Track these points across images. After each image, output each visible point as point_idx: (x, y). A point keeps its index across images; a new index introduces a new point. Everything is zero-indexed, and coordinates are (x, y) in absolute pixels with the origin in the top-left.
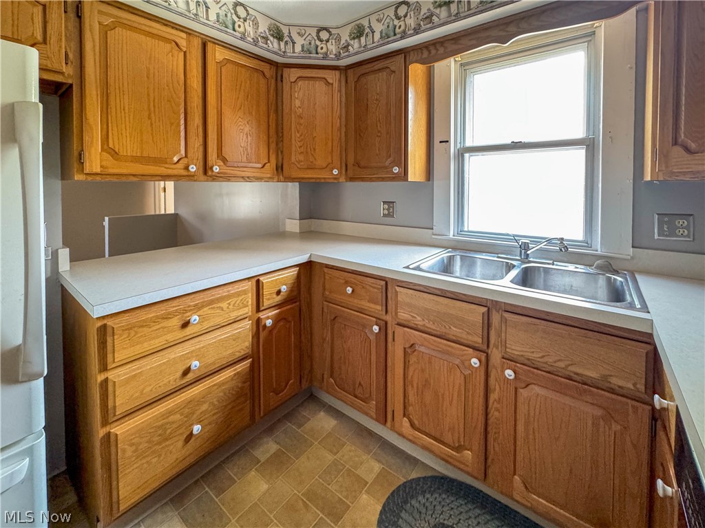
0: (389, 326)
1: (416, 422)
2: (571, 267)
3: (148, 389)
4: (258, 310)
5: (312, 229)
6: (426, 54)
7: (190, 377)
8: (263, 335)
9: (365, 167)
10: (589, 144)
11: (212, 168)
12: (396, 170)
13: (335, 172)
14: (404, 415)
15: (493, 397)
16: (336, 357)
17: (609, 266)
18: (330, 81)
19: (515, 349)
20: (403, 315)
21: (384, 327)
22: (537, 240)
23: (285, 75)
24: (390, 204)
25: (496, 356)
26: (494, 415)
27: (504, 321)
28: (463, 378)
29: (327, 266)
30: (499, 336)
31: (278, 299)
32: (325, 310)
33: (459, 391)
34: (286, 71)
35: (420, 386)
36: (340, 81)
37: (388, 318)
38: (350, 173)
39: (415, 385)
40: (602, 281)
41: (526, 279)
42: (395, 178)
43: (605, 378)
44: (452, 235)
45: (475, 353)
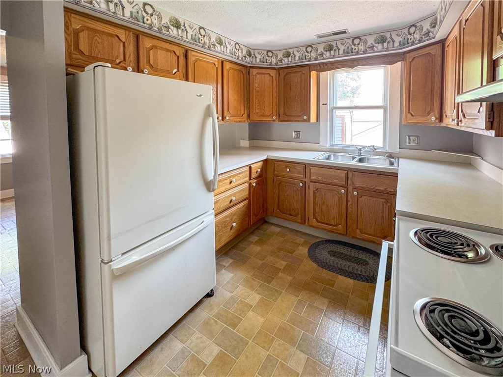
0: (307, 183)
1: (319, 219)
2: (378, 157)
3: (221, 206)
4: (250, 179)
5: (254, 145)
6: (319, 68)
7: (232, 203)
8: (252, 190)
9: (289, 116)
10: (384, 108)
11: (225, 117)
12: (305, 117)
13: (274, 118)
14: (314, 218)
15: (349, 203)
16: (281, 200)
17: (391, 156)
18: (272, 75)
19: (357, 184)
20: (313, 178)
21: (305, 183)
22: (364, 147)
23: (251, 72)
24: (298, 132)
25: (350, 188)
26: (350, 210)
27: (353, 175)
28: (338, 198)
29: (276, 160)
30: (352, 181)
31: (257, 175)
32: (275, 180)
33: (337, 203)
34: (251, 70)
35: (321, 204)
36: (276, 75)
37: (306, 180)
38: (281, 118)
39: (318, 204)
40: (388, 161)
41: (361, 160)
42: (304, 121)
43: (386, 189)
44: (328, 146)
45: (343, 188)
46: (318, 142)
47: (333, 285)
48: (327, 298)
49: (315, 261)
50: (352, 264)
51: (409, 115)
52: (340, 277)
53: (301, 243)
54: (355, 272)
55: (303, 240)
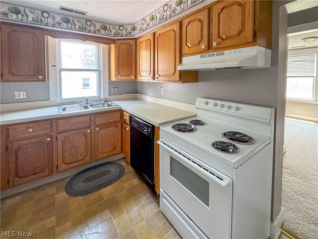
0: (54, 136)
1: (68, 162)
9: (18, 76)
10: (99, 71)
12: (40, 77)
14: (63, 164)
15: (92, 138)
17: (106, 101)
19: (98, 123)
20: (61, 129)
21: (52, 137)
25: (93, 127)
26: (93, 142)
27: (95, 117)
28: (84, 138)
29: (9, 125)
30: (94, 121)
32: (10, 147)
33: (83, 142)
37: (53, 133)
38: (5, 78)
40: (106, 104)
44: (58, 101)
45: (88, 129)
46: (48, 99)
47: (103, 199)
48: (105, 209)
49: (79, 194)
50: (103, 177)
51: (119, 76)
52: (102, 190)
53: (55, 192)
54: (108, 180)
55: (54, 189)
